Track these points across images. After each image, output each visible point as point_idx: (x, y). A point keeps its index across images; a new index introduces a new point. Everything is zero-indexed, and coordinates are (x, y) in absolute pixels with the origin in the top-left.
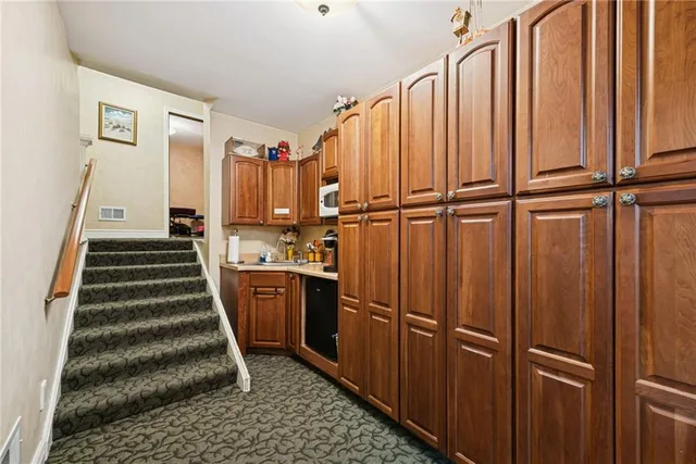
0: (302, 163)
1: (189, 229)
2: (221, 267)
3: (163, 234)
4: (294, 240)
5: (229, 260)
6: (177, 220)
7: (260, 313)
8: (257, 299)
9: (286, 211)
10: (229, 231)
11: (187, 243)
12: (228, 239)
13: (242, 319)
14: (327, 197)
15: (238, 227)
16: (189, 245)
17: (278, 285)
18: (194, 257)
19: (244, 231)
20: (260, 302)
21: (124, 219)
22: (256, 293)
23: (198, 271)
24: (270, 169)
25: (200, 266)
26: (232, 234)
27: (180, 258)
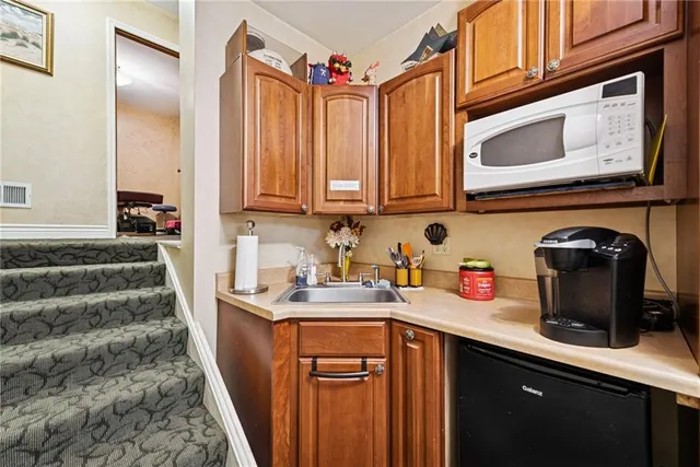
0: (387, 89)
1: (154, 224)
2: (219, 301)
3: (105, 231)
4: (355, 240)
5: (238, 287)
6: (134, 212)
7: (325, 420)
8: (318, 386)
9: (354, 186)
10: (233, 226)
11: (145, 248)
12: (235, 242)
13: (281, 435)
14: (487, 145)
15: (252, 216)
16: (151, 252)
17: (366, 351)
18: (159, 276)
19: (266, 224)
20: (326, 395)
21: (28, 204)
22: (315, 371)
23: (168, 305)
24: (319, 102)
25: (174, 295)
26: (241, 232)
27: (133, 280)
